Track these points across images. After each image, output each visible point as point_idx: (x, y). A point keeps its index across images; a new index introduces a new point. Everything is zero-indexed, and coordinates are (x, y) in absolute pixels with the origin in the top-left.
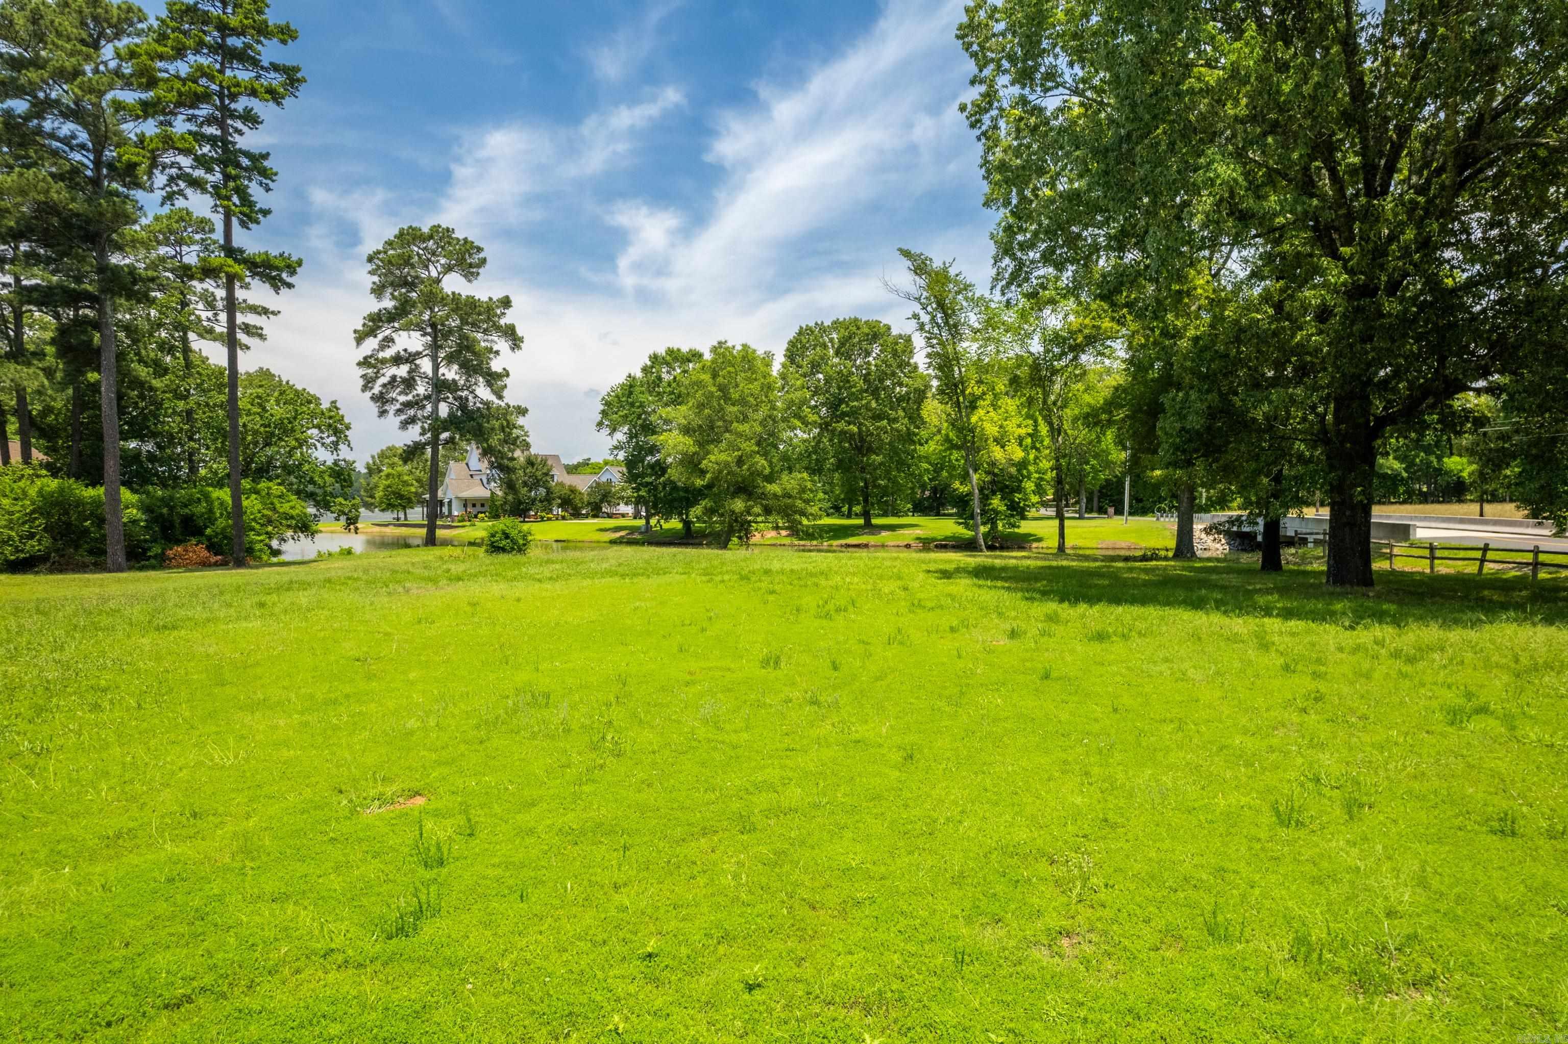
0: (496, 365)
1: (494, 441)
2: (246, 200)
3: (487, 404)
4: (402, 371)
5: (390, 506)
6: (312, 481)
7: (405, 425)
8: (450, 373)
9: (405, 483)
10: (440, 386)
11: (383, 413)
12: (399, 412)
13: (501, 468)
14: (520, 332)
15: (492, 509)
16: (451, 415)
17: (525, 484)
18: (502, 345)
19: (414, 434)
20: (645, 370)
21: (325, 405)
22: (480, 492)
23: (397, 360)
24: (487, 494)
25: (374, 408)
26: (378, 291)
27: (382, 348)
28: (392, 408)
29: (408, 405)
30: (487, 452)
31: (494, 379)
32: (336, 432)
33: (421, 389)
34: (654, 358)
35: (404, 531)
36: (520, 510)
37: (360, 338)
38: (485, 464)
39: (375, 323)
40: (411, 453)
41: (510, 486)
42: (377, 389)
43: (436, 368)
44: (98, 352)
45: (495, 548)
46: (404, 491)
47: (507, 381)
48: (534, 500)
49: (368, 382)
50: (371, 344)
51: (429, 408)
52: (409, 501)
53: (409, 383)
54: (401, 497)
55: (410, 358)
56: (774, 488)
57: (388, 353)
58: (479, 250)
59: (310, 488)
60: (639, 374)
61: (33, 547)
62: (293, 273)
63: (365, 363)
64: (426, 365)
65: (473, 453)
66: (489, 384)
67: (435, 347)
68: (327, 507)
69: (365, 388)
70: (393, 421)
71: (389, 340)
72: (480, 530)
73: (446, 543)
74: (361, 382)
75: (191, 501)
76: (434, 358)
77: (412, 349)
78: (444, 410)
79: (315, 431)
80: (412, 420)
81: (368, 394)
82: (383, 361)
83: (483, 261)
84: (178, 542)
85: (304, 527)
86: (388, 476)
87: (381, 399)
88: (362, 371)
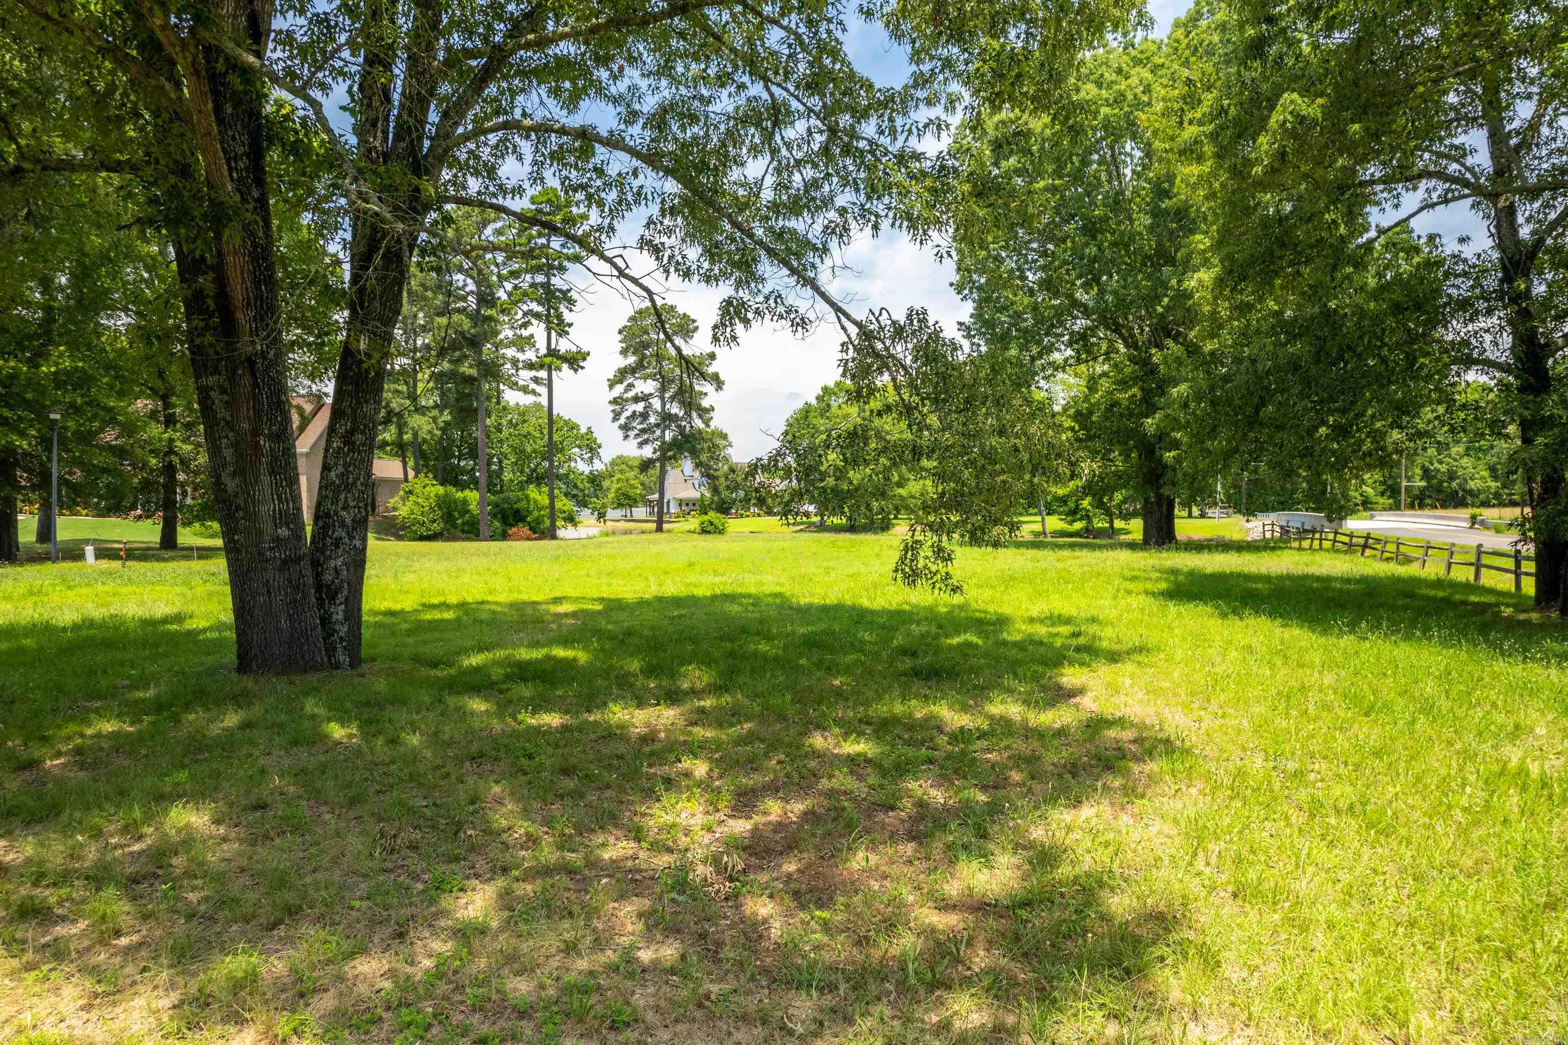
0: (705, 403)
1: (704, 457)
2: (559, 317)
3: (700, 432)
4: (640, 407)
5: (620, 505)
6: (576, 486)
7: (641, 445)
8: (675, 409)
9: (633, 487)
10: (667, 418)
11: (626, 437)
12: (637, 436)
13: (709, 476)
14: (722, 378)
15: (701, 507)
16: (675, 439)
17: (728, 488)
18: (708, 388)
19: (648, 452)
20: (819, 399)
21: (583, 430)
22: (694, 494)
23: (636, 399)
24: (698, 495)
25: (621, 434)
26: (624, 352)
27: (626, 391)
28: (632, 434)
29: (643, 431)
30: (698, 465)
31: (705, 413)
32: (592, 450)
33: (652, 420)
34: (825, 389)
35: (632, 525)
36: (724, 508)
37: (612, 384)
38: (697, 474)
39: (622, 374)
40: (646, 465)
41: (715, 490)
42: (622, 420)
43: (663, 405)
44: (476, 410)
45: (704, 531)
46: (631, 493)
47: (712, 414)
48: (734, 501)
49: (616, 416)
50: (619, 389)
51: (658, 432)
52: (635, 501)
53: (644, 416)
54: (628, 497)
55: (645, 398)
56: (902, 491)
57: (630, 394)
58: (694, 321)
59: (575, 492)
60: (814, 402)
61: (436, 527)
62: (584, 359)
63: (615, 401)
64: (656, 403)
65: (688, 465)
66: (700, 417)
67: (663, 389)
68: (585, 505)
69: (615, 419)
70: (633, 443)
71: (631, 386)
72: (694, 523)
73: (669, 531)
74: (612, 415)
75: (519, 500)
76: (662, 398)
77: (646, 392)
78: (668, 435)
79: (576, 450)
80: (646, 442)
81: (617, 424)
82: (627, 400)
83: (697, 328)
84: (512, 526)
85: (571, 519)
86: (619, 480)
87: (625, 428)
88: (612, 407)
